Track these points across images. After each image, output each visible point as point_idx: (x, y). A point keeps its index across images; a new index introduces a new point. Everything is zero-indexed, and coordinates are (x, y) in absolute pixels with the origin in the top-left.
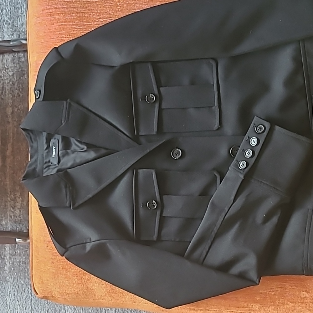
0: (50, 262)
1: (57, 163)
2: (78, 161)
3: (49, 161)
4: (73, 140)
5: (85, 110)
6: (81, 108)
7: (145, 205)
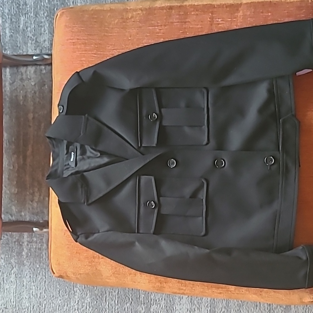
0: (66, 247)
1: (75, 166)
2: (93, 165)
3: (68, 164)
4: (88, 148)
5: (100, 124)
6: (97, 122)
7: (145, 204)
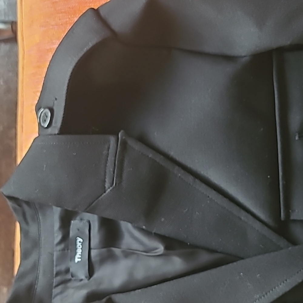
1: (86, 277)
3: (67, 271)
4: (126, 227)
5: (159, 159)
6: (151, 154)
